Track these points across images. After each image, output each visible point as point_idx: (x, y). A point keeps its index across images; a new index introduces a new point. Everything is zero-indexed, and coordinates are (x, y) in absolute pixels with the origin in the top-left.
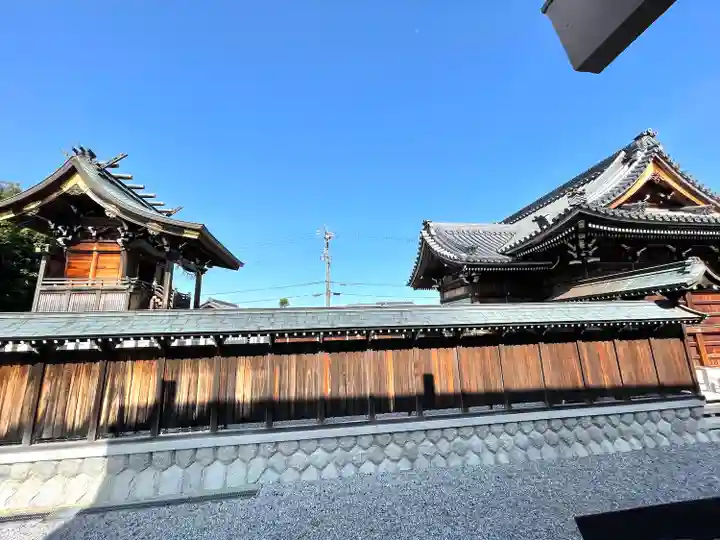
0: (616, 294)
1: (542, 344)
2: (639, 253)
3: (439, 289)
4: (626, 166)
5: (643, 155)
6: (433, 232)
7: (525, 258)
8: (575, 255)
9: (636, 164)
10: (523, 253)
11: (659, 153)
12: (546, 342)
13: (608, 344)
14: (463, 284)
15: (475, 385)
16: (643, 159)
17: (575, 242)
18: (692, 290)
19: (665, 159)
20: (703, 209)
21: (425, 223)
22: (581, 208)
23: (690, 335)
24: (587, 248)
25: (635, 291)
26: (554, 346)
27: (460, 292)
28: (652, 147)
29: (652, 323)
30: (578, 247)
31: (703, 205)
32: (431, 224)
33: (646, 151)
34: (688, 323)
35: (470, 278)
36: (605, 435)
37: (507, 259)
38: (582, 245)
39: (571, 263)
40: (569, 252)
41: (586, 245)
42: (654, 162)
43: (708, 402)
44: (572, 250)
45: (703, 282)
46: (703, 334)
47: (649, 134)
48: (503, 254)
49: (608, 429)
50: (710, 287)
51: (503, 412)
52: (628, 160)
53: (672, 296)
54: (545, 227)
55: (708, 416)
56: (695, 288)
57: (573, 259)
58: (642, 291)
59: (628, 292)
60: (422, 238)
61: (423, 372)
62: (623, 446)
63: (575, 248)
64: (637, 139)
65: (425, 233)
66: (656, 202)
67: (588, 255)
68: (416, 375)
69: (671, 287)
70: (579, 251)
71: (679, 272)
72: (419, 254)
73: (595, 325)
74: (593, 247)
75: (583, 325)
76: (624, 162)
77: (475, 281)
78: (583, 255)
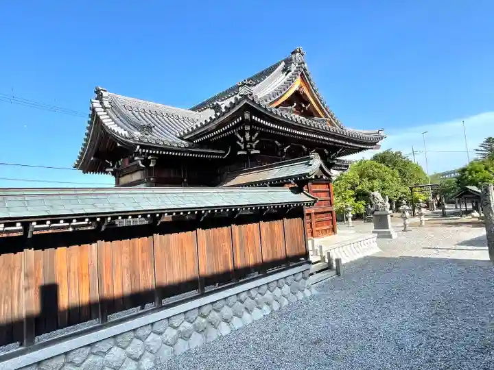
0: (266, 181)
1: (199, 230)
2: (285, 150)
3: (114, 174)
4: (284, 74)
5: (295, 68)
6: (106, 104)
7: (201, 145)
8: (243, 146)
9: (290, 74)
10: (199, 138)
11: (305, 70)
12: (204, 228)
13: (255, 225)
14: (139, 169)
15: (119, 287)
16: (295, 71)
17: (242, 133)
18: (312, 179)
19: (307, 75)
20: (324, 120)
21: (98, 92)
22: (248, 99)
23: (308, 214)
24: (251, 141)
25: (278, 179)
26: (210, 231)
27: (137, 176)
28: (301, 64)
29: (286, 206)
30: (245, 139)
31: (324, 118)
32: (105, 94)
33: (297, 65)
34: (307, 205)
35: (146, 162)
36: (246, 308)
37: (184, 144)
38: (248, 136)
39: (239, 153)
40: (238, 143)
41: (251, 138)
42: (301, 75)
43: (313, 264)
44: (240, 141)
45: (318, 173)
46: (316, 213)
47: (300, 52)
48: (181, 138)
49: (249, 302)
50: (322, 177)
51: (153, 311)
52: (286, 70)
53: (300, 184)
54: (218, 114)
55: (312, 274)
56: (313, 177)
57: (241, 150)
58: (282, 179)
59: (274, 180)
60: (93, 110)
61: (42, 282)
62: (257, 314)
63: (242, 139)
64: (292, 53)
65: (96, 104)
66: (300, 110)
67: (251, 148)
68: (27, 289)
69: (300, 176)
70: (245, 142)
71: (306, 164)
72: (89, 129)
73: (246, 209)
74: (256, 140)
75: (236, 209)
76: (284, 70)
77: (151, 165)
78: (248, 146)
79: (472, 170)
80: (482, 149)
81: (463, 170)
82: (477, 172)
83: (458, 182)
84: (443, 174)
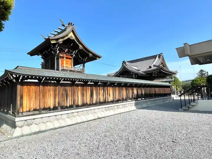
77: (136, 77)
79: (196, 80)
80: (199, 73)
81: (193, 81)
82: (197, 81)
83: (191, 84)
84: (186, 81)
